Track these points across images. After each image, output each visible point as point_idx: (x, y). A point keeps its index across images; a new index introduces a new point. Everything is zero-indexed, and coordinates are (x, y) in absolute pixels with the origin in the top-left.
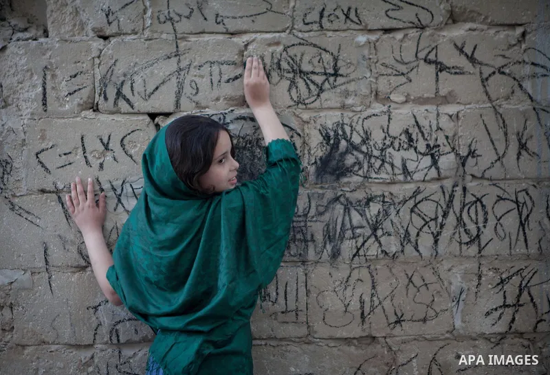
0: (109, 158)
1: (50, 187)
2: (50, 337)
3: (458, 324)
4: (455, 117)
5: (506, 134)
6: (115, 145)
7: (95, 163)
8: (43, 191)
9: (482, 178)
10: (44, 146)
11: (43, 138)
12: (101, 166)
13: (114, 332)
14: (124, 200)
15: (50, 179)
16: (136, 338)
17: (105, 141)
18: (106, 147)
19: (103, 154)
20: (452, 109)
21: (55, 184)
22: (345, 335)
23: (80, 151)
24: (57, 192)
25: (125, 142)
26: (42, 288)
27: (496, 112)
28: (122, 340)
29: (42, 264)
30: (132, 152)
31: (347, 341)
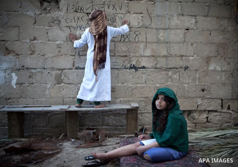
0: (79, 21)
1: (68, 26)
2: (67, 54)
3: (142, 54)
4: (142, 17)
5: (151, 20)
6: (80, 18)
7: (76, 22)
8: (66, 27)
9: (147, 28)
10: (67, 18)
11: (67, 17)
12: (77, 22)
13: (79, 53)
14: (81, 29)
15: (68, 24)
16: (83, 54)
17: (78, 17)
18: (78, 19)
19: (78, 20)
20: (142, 15)
21: (69, 25)
22: (122, 55)
23: (74, 19)
24: (69, 27)
25: (82, 18)
26: (66, 44)
27: (150, 16)
28: (80, 55)
29: (66, 40)
30: (83, 20)
31: (122, 56)
